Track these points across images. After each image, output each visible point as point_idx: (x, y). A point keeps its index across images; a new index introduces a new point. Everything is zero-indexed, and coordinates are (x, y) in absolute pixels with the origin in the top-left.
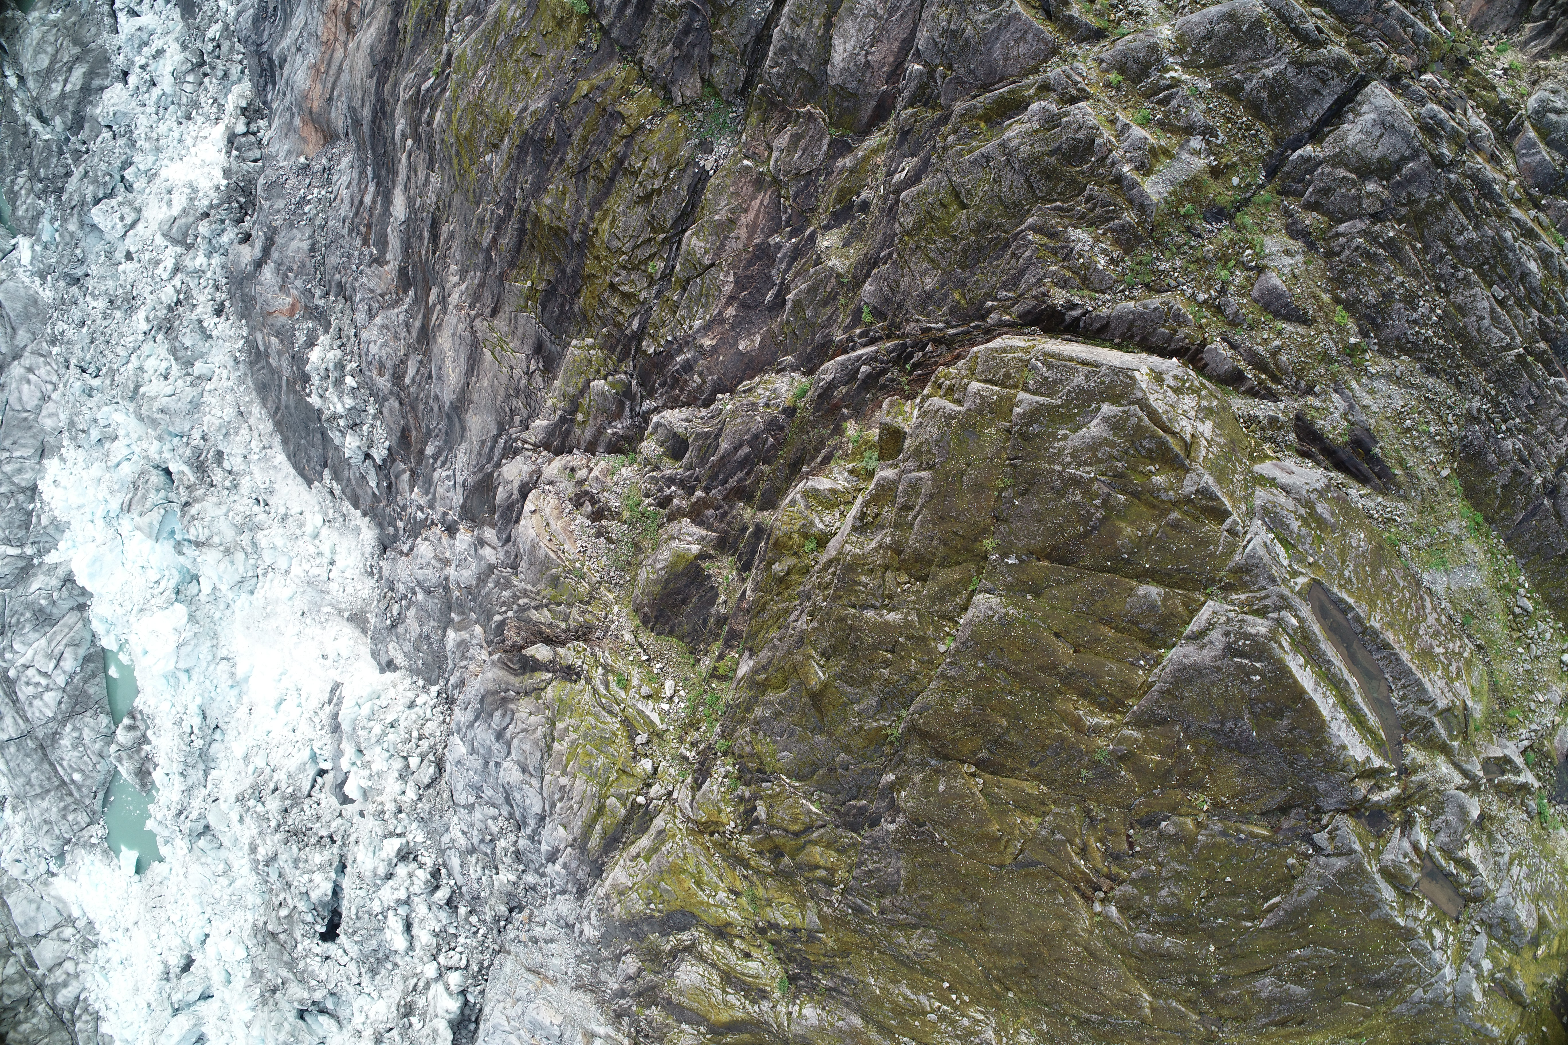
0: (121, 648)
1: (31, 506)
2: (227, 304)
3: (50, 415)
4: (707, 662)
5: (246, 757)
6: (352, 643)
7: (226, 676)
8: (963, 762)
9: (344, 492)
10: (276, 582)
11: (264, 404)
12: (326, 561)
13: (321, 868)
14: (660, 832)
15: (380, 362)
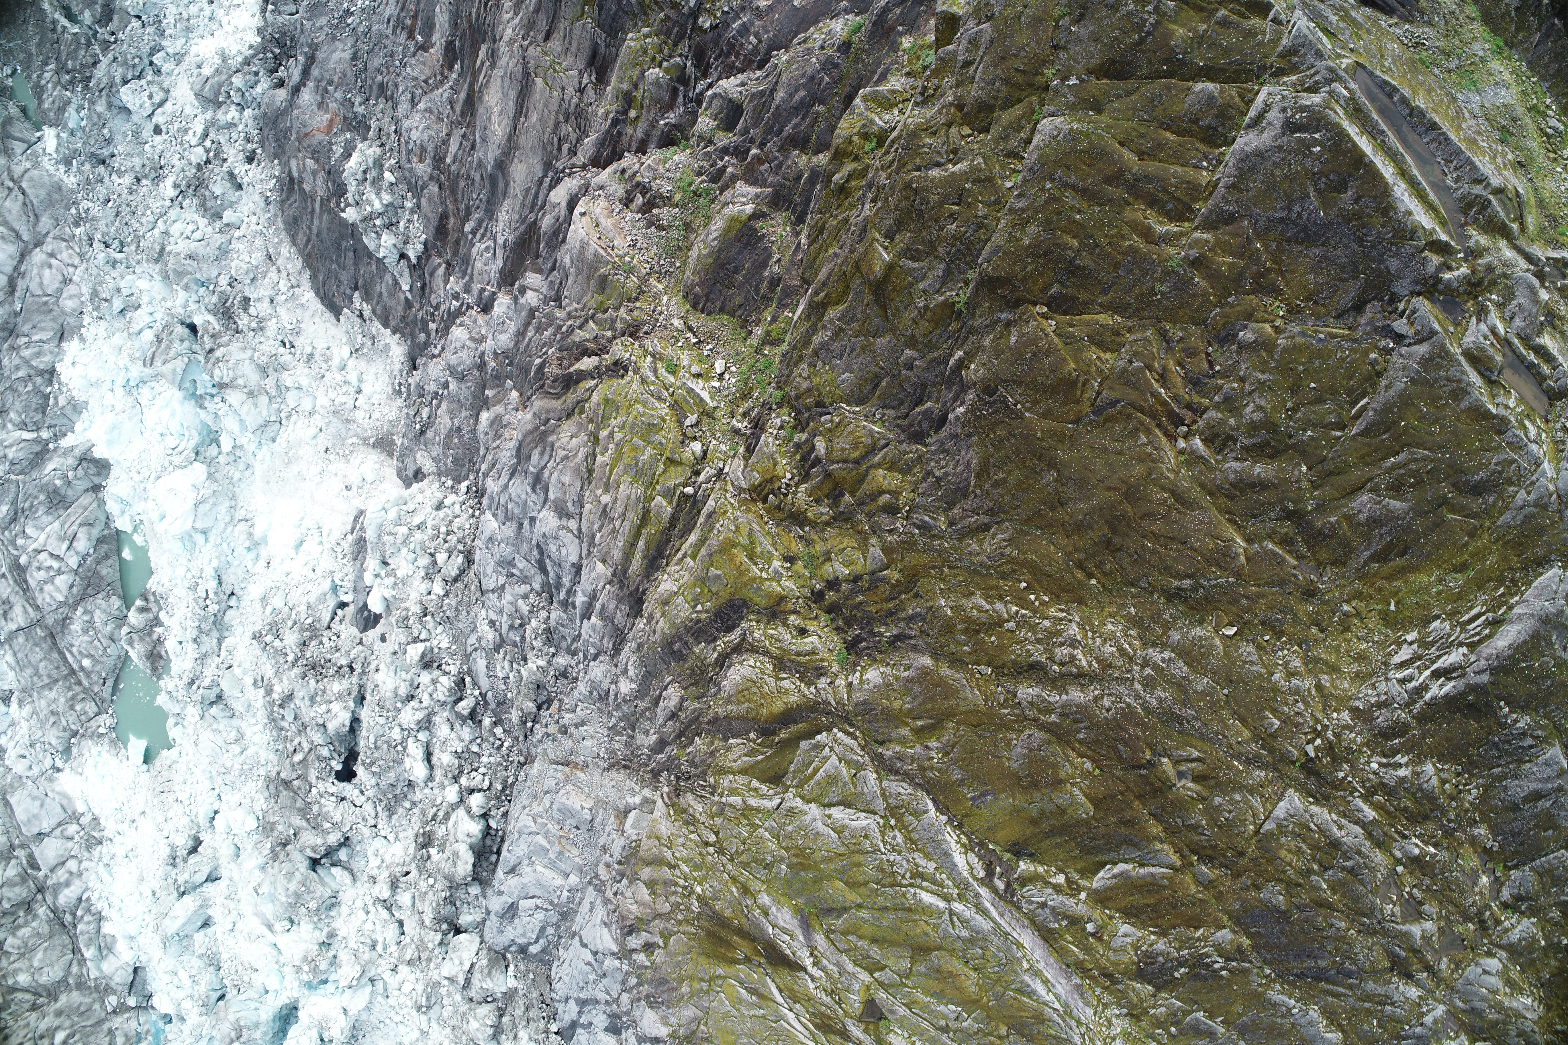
0: (135, 529)
1: (49, 389)
2: (259, 151)
3: (71, 297)
4: (759, 331)
5: (264, 599)
6: (377, 466)
7: (243, 537)
8: (1035, 304)
9: (374, 312)
10: (299, 424)
11: (294, 243)
12: (352, 390)
13: (339, 697)
14: (710, 516)
15: (422, 146)
